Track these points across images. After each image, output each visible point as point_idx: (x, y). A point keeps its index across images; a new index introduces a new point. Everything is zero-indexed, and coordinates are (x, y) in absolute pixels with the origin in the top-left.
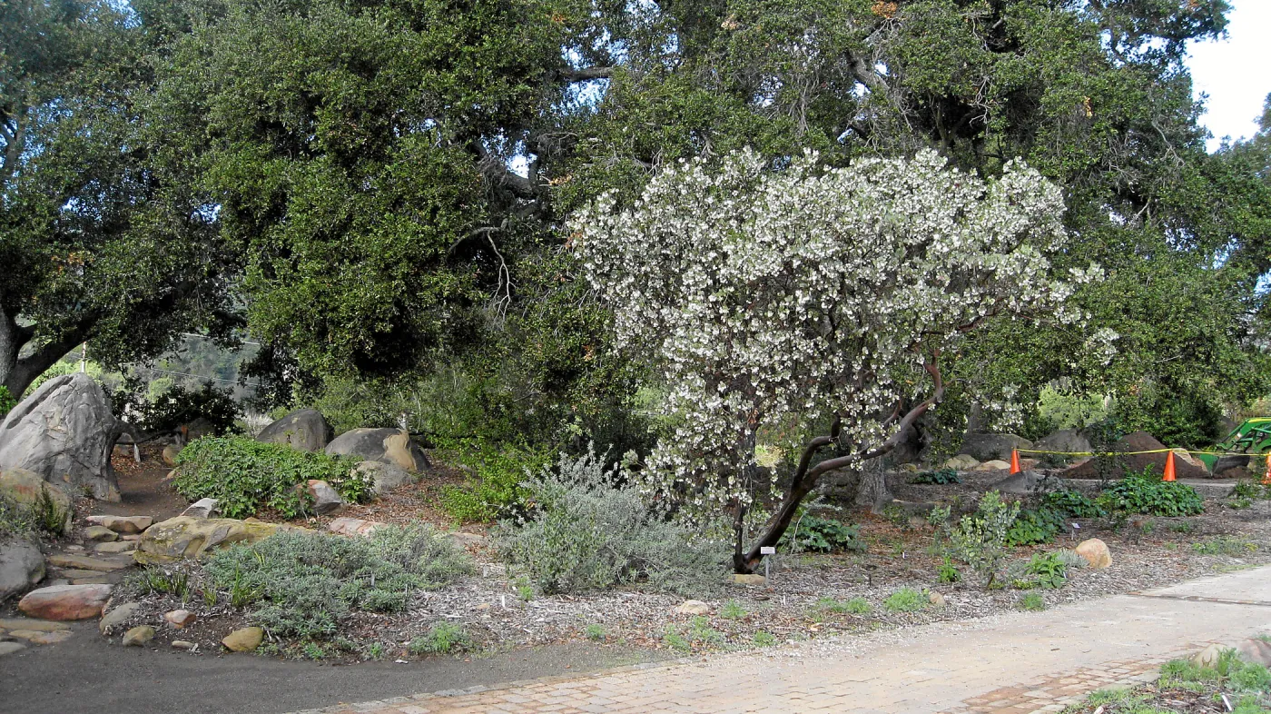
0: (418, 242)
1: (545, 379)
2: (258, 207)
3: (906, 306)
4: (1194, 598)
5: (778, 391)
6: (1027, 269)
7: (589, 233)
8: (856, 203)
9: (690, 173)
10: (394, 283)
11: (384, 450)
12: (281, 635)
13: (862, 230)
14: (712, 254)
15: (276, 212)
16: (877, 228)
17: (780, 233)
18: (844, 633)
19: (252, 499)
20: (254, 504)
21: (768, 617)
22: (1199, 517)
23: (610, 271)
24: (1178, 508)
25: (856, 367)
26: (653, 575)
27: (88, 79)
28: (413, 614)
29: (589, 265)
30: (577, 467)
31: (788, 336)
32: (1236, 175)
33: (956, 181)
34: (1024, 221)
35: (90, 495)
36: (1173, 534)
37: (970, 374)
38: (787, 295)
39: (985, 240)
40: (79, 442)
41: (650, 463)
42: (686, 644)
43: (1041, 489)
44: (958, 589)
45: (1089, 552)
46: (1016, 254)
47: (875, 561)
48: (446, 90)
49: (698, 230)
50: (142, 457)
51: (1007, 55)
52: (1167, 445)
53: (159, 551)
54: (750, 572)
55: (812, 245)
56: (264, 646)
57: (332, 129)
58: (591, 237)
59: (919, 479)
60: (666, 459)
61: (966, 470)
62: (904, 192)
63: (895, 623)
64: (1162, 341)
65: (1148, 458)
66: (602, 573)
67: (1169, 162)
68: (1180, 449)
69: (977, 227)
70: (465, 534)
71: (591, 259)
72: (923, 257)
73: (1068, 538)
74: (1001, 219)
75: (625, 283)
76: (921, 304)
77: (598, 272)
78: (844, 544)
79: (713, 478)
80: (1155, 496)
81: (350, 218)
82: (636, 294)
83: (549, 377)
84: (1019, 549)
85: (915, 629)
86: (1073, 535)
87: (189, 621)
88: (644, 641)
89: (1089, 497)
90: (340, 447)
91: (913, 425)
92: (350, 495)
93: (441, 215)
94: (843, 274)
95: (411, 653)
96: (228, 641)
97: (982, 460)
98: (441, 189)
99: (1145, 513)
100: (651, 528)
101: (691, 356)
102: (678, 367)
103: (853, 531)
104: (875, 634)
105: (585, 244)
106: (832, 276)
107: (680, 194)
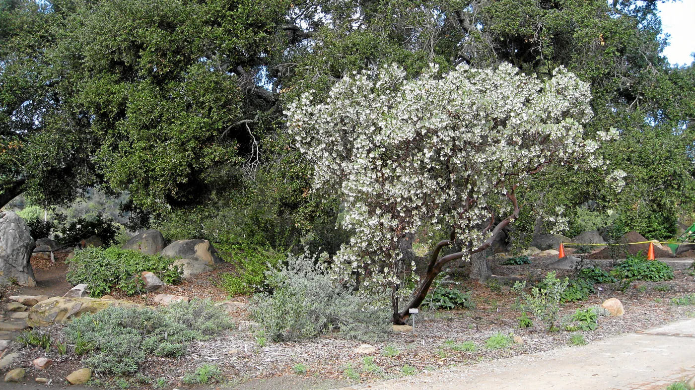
0: (201, 128)
1: (279, 208)
2: (111, 112)
3: (494, 158)
4: (677, 335)
5: (413, 213)
6: (570, 133)
7: (296, 117)
8: (460, 92)
9: (360, 80)
10: (187, 153)
11: (194, 252)
12: (103, 373)
13: (465, 109)
14: (373, 128)
15: (122, 114)
16: (474, 108)
17: (413, 114)
18: (460, 364)
19: (108, 284)
20: (109, 287)
21: (412, 355)
22: (672, 281)
23: (311, 141)
24: (659, 277)
25: (464, 197)
26: (343, 328)
27: (21, 42)
28: (188, 358)
29: (297, 138)
30: (298, 262)
31: (420, 178)
32: (689, 80)
33: (524, 81)
34: (567, 104)
35: (15, 283)
36: (658, 293)
37: (535, 200)
38: (418, 152)
39: (543, 117)
40: (9, 251)
41: (336, 260)
42: (358, 375)
43: (579, 267)
44: (531, 332)
45: (610, 306)
46: (563, 123)
47: (481, 314)
48: (217, 38)
49: (364, 114)
50: (56, 259)
51: (552, 11)
52: (648, 239)
53: (41, 319)
54: (403, 324)
55: (433, 120)
56: (92, 380)
57: (149, 62)
58: (298, 120)
59: (507, 262)
60: (346, 258)
61: (534, 256)
62: (492, 89)
63: (492, 356)
64: (651, 177)
65: (638, 247)
66: (310, 327)
67: (649, 73)
68: (655, 241)
69: (538, 109)
70: (235, 302)
71: (298, 134)
72: (505, 126)
73: (596, 297)
74: (552, 103)
75: (319, 148)
76: (503, 157)
77: (304, 142)
78: (462, 304)
79: (376, 268)
80: (645, 270)
81: (161, 116)
82: (326, 154)
83: (281, 207)
84: (567, 304)
85: (505, 360)
86: (599, 295)
87: (48, 364)
88: (331, 374)
89: (606, 270)
90: (170, 251)
91: (503, 230)
92: (168, 280)
93: (214, 112)
94: (453, 138)
95: (183, 384)
96: (70, 378)
97: (543, 250)
98: (214, 97)
99: (639, 279)
100: (343, 298)
101: (359, 192)
102: (352, 199)
103: (466, 296)
104: (479, 365)
105: (294, 124)
106: (447, 139)
107: (354, 93)
